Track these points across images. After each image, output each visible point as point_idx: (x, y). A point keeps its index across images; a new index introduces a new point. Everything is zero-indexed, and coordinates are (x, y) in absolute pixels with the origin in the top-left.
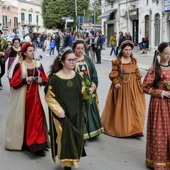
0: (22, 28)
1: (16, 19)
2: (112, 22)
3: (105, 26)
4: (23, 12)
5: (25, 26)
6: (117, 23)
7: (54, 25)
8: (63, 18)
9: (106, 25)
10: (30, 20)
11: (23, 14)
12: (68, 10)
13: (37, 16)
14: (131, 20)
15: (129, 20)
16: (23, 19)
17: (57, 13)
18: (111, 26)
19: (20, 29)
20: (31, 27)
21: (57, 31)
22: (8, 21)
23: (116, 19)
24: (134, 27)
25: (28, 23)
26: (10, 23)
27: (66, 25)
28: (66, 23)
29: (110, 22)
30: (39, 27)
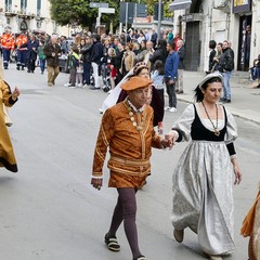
0: (5, 19)
2: (196, 17)
3: (180, 26)
5: (13, 15)
6: (207, 20)
7: (73, 17)
8: (93, 5)
9: (184, 24)
10: (24, 3)
14: (236, 15)
15: (232, 16)
18: (193, 26)
19: (2, 22)
20: (26, 19)
21: (79, 29)
23: (206, 12)
24: (241, 29)
25: (19, 9)
27: (98, 19)
28: (100, 15)
29: (191, 17)
30: (42, 19)
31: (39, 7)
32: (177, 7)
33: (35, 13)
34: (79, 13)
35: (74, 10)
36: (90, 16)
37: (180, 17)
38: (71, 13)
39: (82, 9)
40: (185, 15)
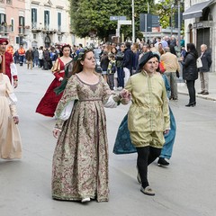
0: (32, 35)
1: (22, 19)
2: (205, 25)
3: (190, 33)
4: (34, 7)
5: (38, 31)
7: (92, 30)
8: (113, 19)
9: (194, 31)
10: (47, 21)
11: (34, 11)
12: (119, 4)
13: (59, 14)
16: (34, 19)
17: (98, 9)
18: (203, 32)
19: (29, 38)
20: (49, 34)
22: (9, 23)
25: (43, 26)
26: (12, 26)
27: (118, 30)
28: (119, 27)
29: (201, 24)
30: (62, 33)
31: (59, 24)
32: (191, 16)
33: (57, 29)
34: (97, 27)
35: (93, 24)
36: (107, 28)
37: (190, 25)
38: (90, 27)
39: (100, 23)
40: (196, 23)
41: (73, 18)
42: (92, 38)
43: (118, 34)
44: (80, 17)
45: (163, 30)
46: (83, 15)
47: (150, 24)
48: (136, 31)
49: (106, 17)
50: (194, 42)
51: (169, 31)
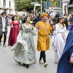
5: (1, 9)
8: (32, 3)
9: (67, 9)
13: (10, 2)
20: (5, 10)
27: (34, 8)
28: (35, 7)
29: (70, 6)
30: (11, 10)
31: (10, 5)
33: (9, 8)
34: (26, 7)
35: (24, 6)
36: (30, 7)
37: (65, 6)
38: (23, 7)
39: (27, 5)
40: (67, 5)
41: (16, 3)
42: (24, 12)
43: (34, 10)
44: (19, 3)
45: (54, 8)
46: (20, 2)
47: (48, 6)
48: (42, 8)
49: (29, 2)
50: (67, 13)
51: (56, 8)
